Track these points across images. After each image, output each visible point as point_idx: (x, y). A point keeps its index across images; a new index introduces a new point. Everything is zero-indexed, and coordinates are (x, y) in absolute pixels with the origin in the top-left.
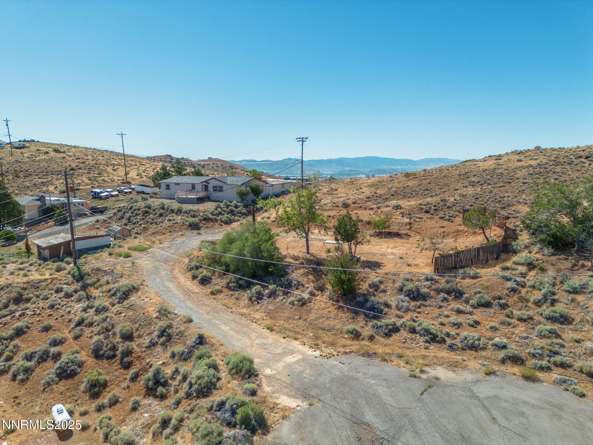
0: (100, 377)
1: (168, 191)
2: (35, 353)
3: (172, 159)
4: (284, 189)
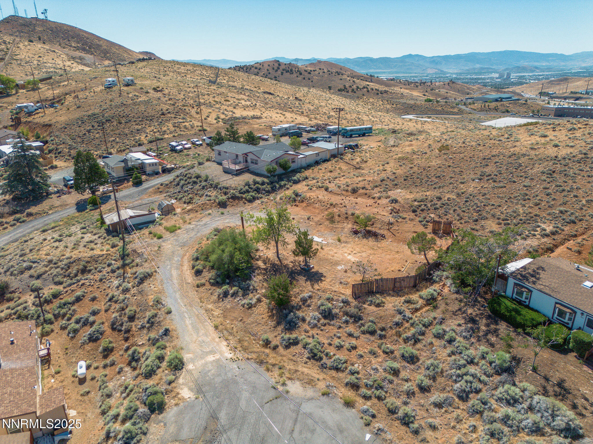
0: (110, 345)
1: (219, 156)
2: (82, 318)
3: (279, 65)
4: (318, 158)
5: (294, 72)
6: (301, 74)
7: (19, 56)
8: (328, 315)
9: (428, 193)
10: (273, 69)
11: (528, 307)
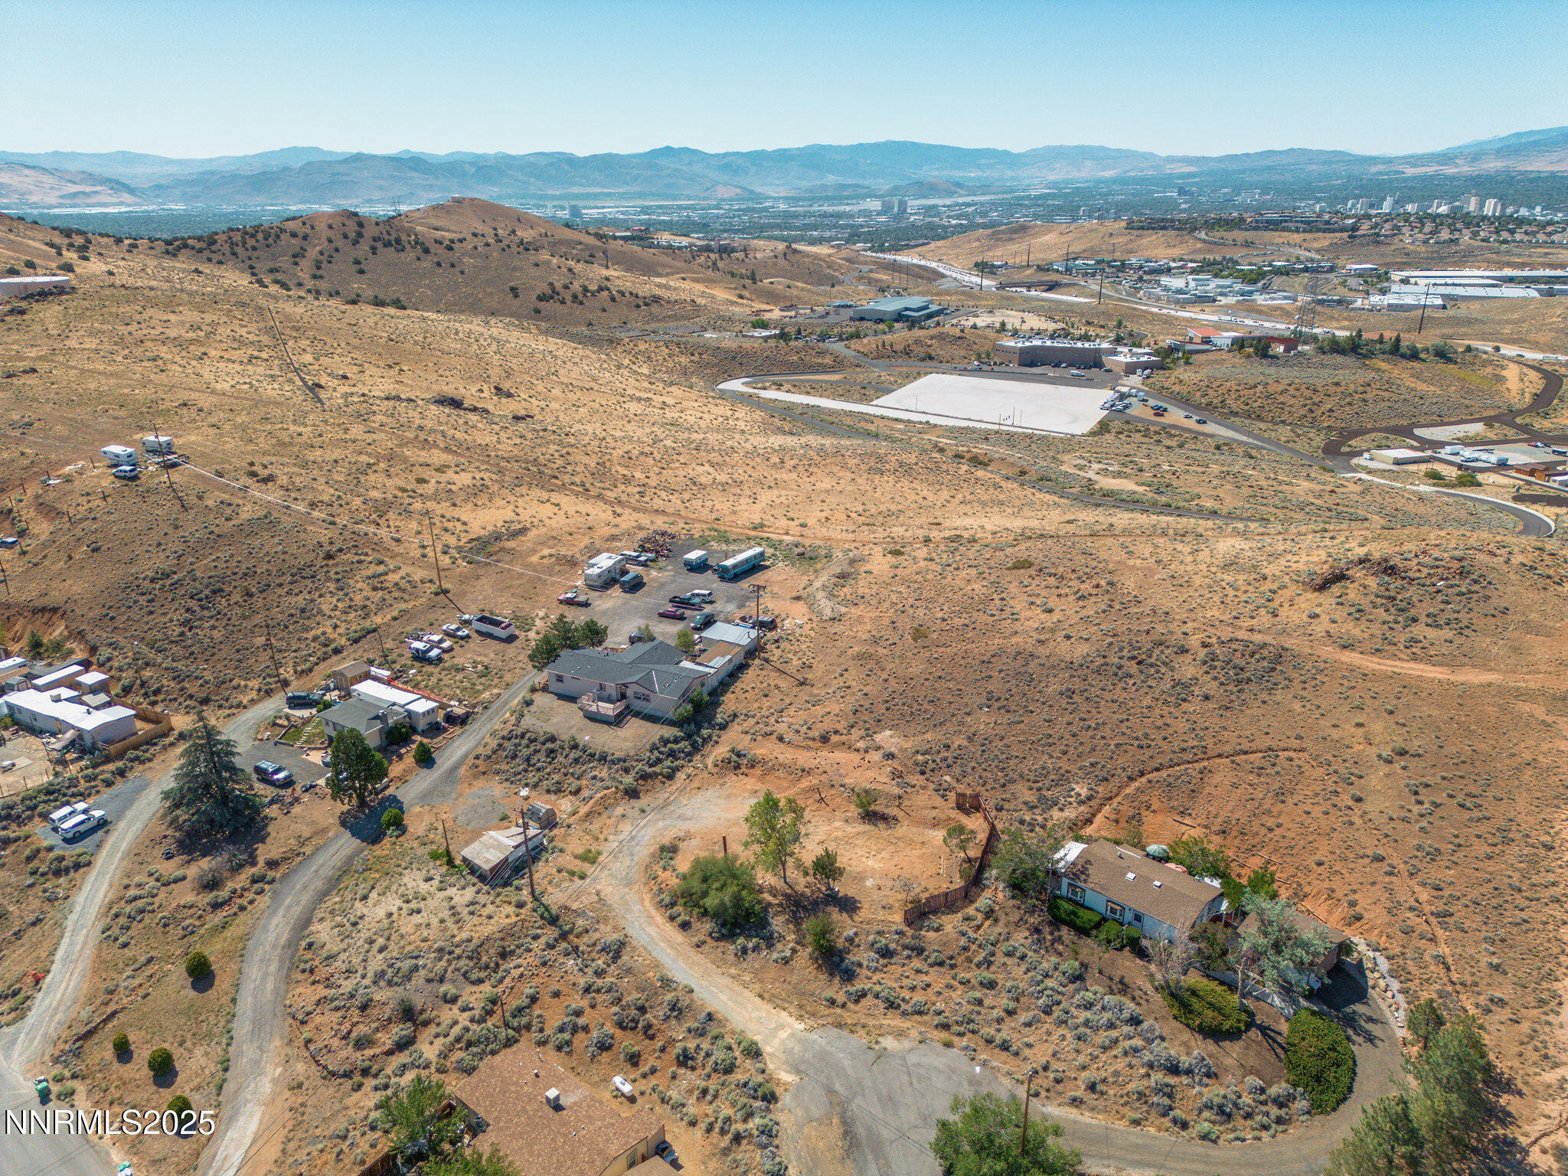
0: (632, 1049)
1: (559, 683)
3: (361, 225)
4: (731, 667)
5: (408, 247)
6: (427, 251)
8: (886, 953)
9: (928, 736)
10: (346, 237)
11: (1082, 906)
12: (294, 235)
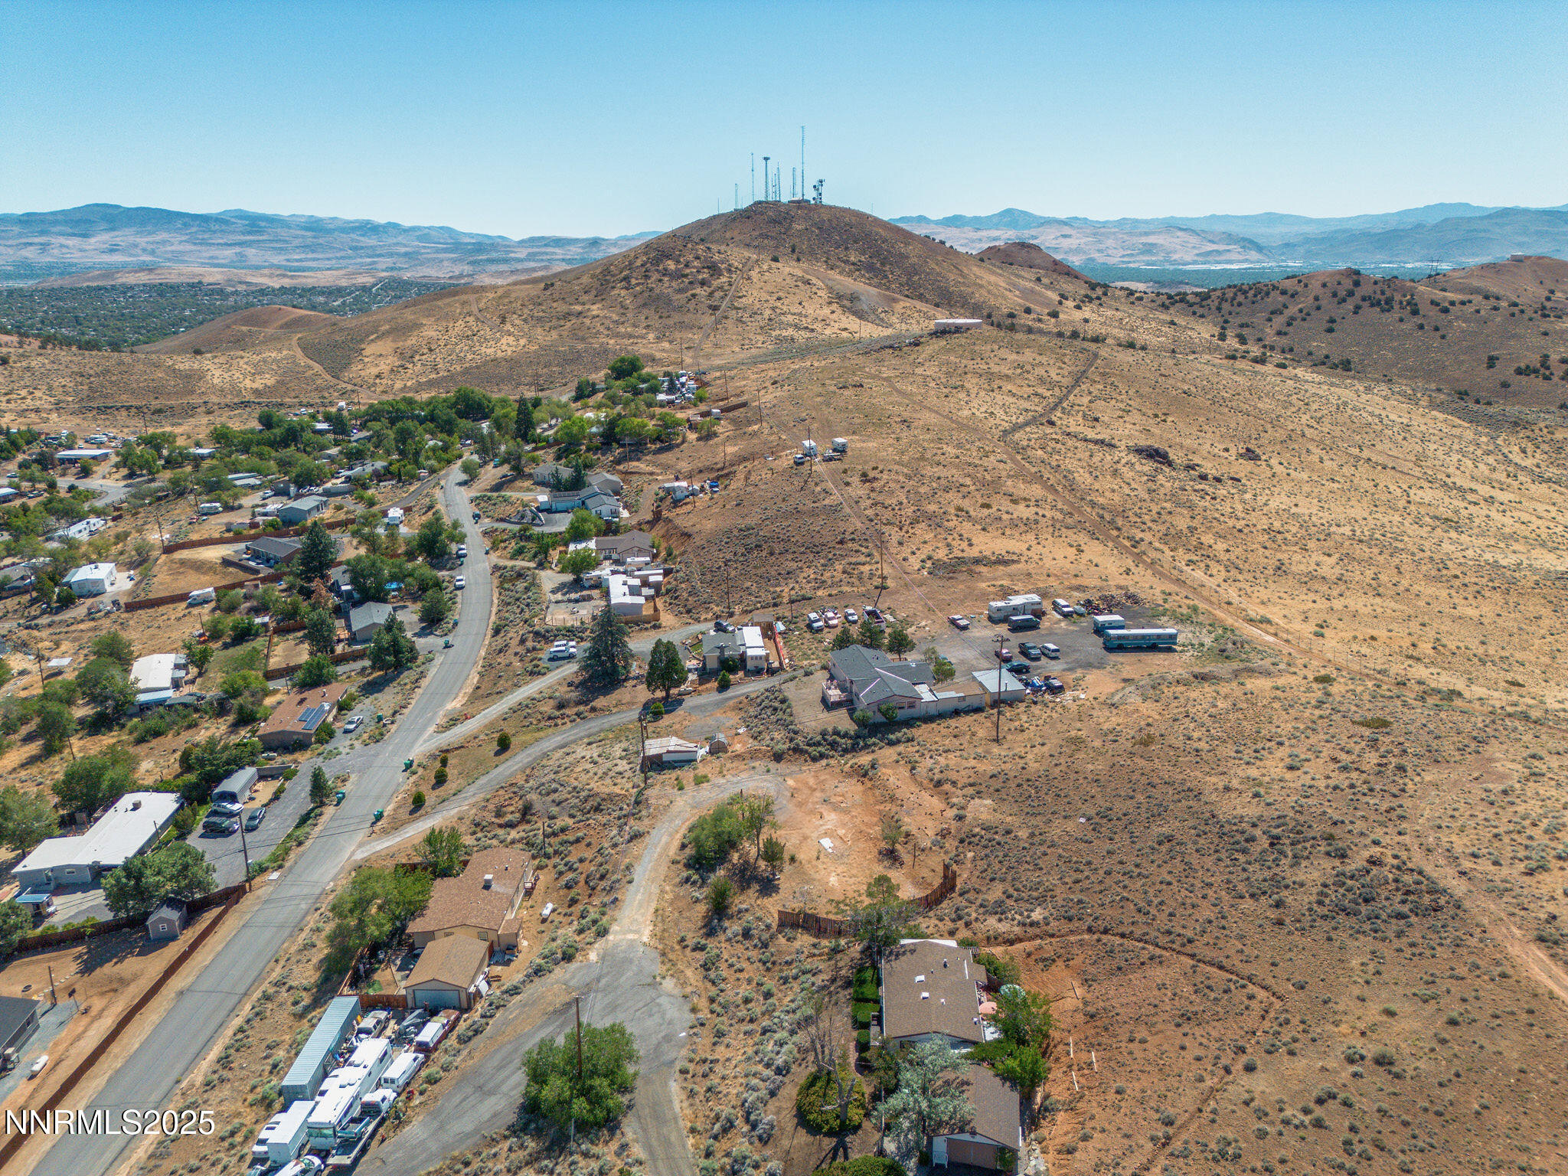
0: (577, 896)
2: (571, 862)
3: (1357, 283)
4: (963, 705)
5: (1396, 307)
6: (1415, 313)
7: (743, 300)
8: (747, 934)
9: (1009, 819)
10: (1335, 295)
11: (878, 982)
12: (1284, 293)
